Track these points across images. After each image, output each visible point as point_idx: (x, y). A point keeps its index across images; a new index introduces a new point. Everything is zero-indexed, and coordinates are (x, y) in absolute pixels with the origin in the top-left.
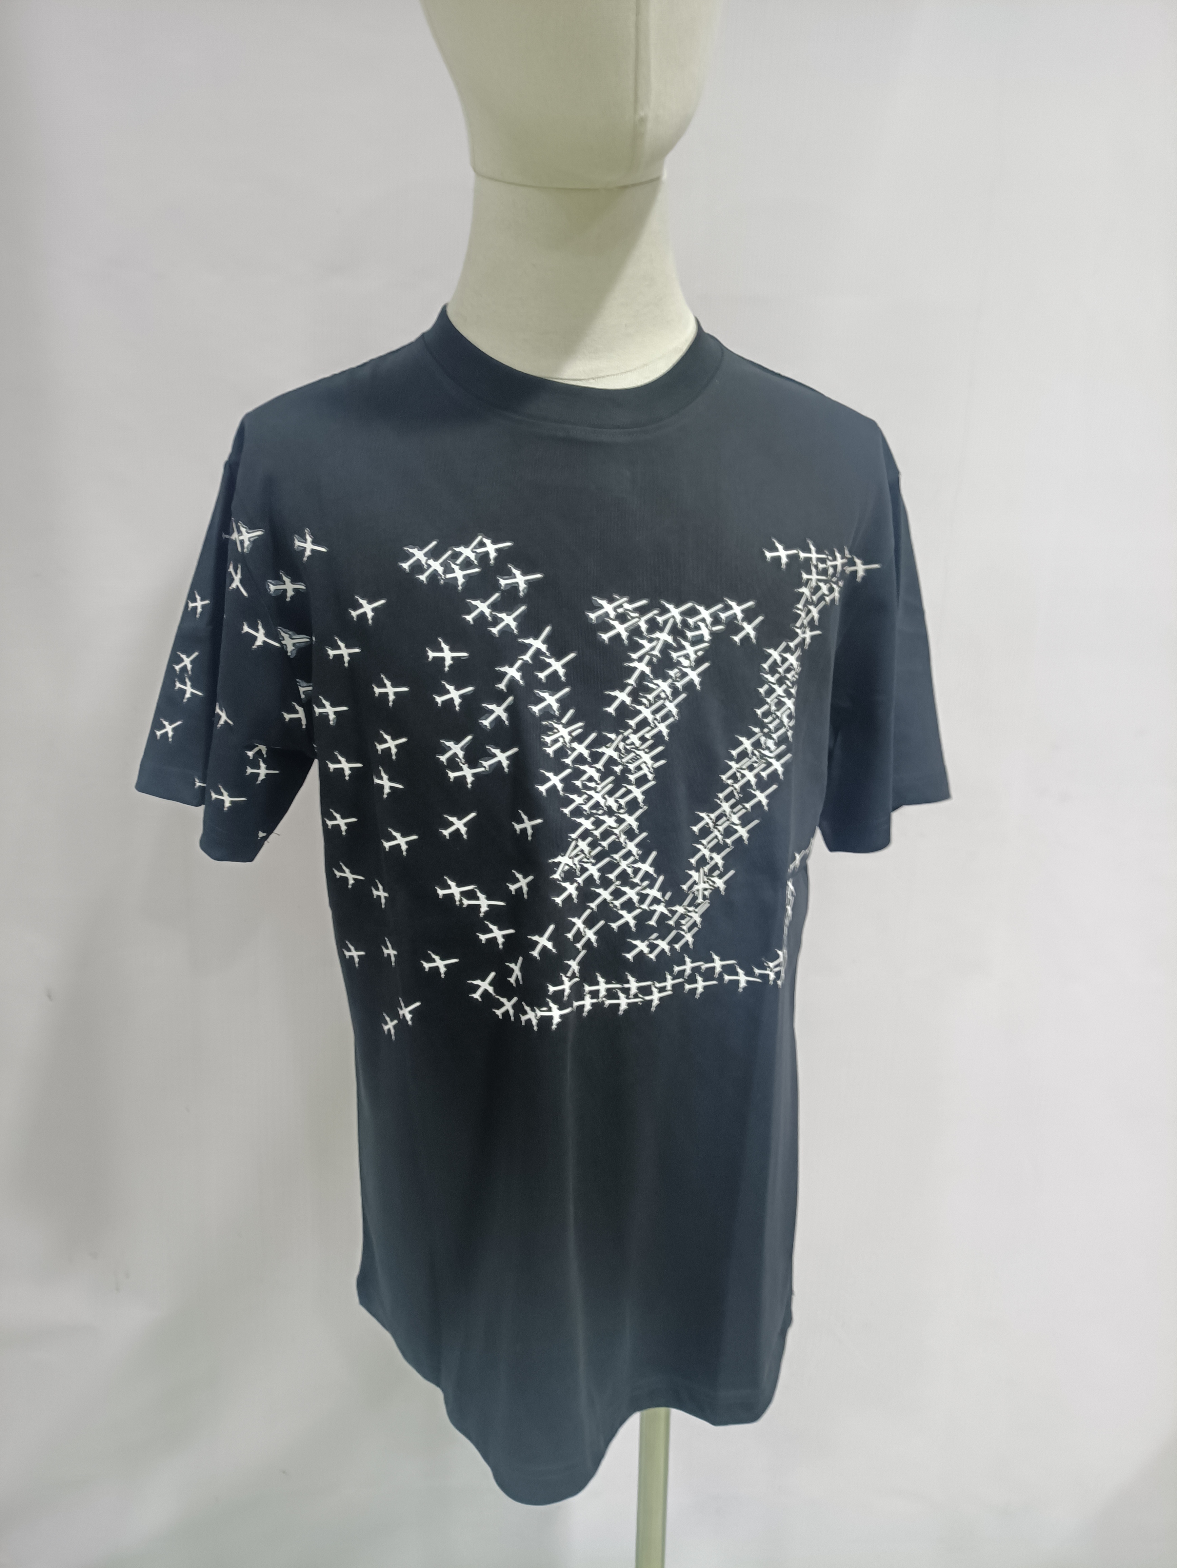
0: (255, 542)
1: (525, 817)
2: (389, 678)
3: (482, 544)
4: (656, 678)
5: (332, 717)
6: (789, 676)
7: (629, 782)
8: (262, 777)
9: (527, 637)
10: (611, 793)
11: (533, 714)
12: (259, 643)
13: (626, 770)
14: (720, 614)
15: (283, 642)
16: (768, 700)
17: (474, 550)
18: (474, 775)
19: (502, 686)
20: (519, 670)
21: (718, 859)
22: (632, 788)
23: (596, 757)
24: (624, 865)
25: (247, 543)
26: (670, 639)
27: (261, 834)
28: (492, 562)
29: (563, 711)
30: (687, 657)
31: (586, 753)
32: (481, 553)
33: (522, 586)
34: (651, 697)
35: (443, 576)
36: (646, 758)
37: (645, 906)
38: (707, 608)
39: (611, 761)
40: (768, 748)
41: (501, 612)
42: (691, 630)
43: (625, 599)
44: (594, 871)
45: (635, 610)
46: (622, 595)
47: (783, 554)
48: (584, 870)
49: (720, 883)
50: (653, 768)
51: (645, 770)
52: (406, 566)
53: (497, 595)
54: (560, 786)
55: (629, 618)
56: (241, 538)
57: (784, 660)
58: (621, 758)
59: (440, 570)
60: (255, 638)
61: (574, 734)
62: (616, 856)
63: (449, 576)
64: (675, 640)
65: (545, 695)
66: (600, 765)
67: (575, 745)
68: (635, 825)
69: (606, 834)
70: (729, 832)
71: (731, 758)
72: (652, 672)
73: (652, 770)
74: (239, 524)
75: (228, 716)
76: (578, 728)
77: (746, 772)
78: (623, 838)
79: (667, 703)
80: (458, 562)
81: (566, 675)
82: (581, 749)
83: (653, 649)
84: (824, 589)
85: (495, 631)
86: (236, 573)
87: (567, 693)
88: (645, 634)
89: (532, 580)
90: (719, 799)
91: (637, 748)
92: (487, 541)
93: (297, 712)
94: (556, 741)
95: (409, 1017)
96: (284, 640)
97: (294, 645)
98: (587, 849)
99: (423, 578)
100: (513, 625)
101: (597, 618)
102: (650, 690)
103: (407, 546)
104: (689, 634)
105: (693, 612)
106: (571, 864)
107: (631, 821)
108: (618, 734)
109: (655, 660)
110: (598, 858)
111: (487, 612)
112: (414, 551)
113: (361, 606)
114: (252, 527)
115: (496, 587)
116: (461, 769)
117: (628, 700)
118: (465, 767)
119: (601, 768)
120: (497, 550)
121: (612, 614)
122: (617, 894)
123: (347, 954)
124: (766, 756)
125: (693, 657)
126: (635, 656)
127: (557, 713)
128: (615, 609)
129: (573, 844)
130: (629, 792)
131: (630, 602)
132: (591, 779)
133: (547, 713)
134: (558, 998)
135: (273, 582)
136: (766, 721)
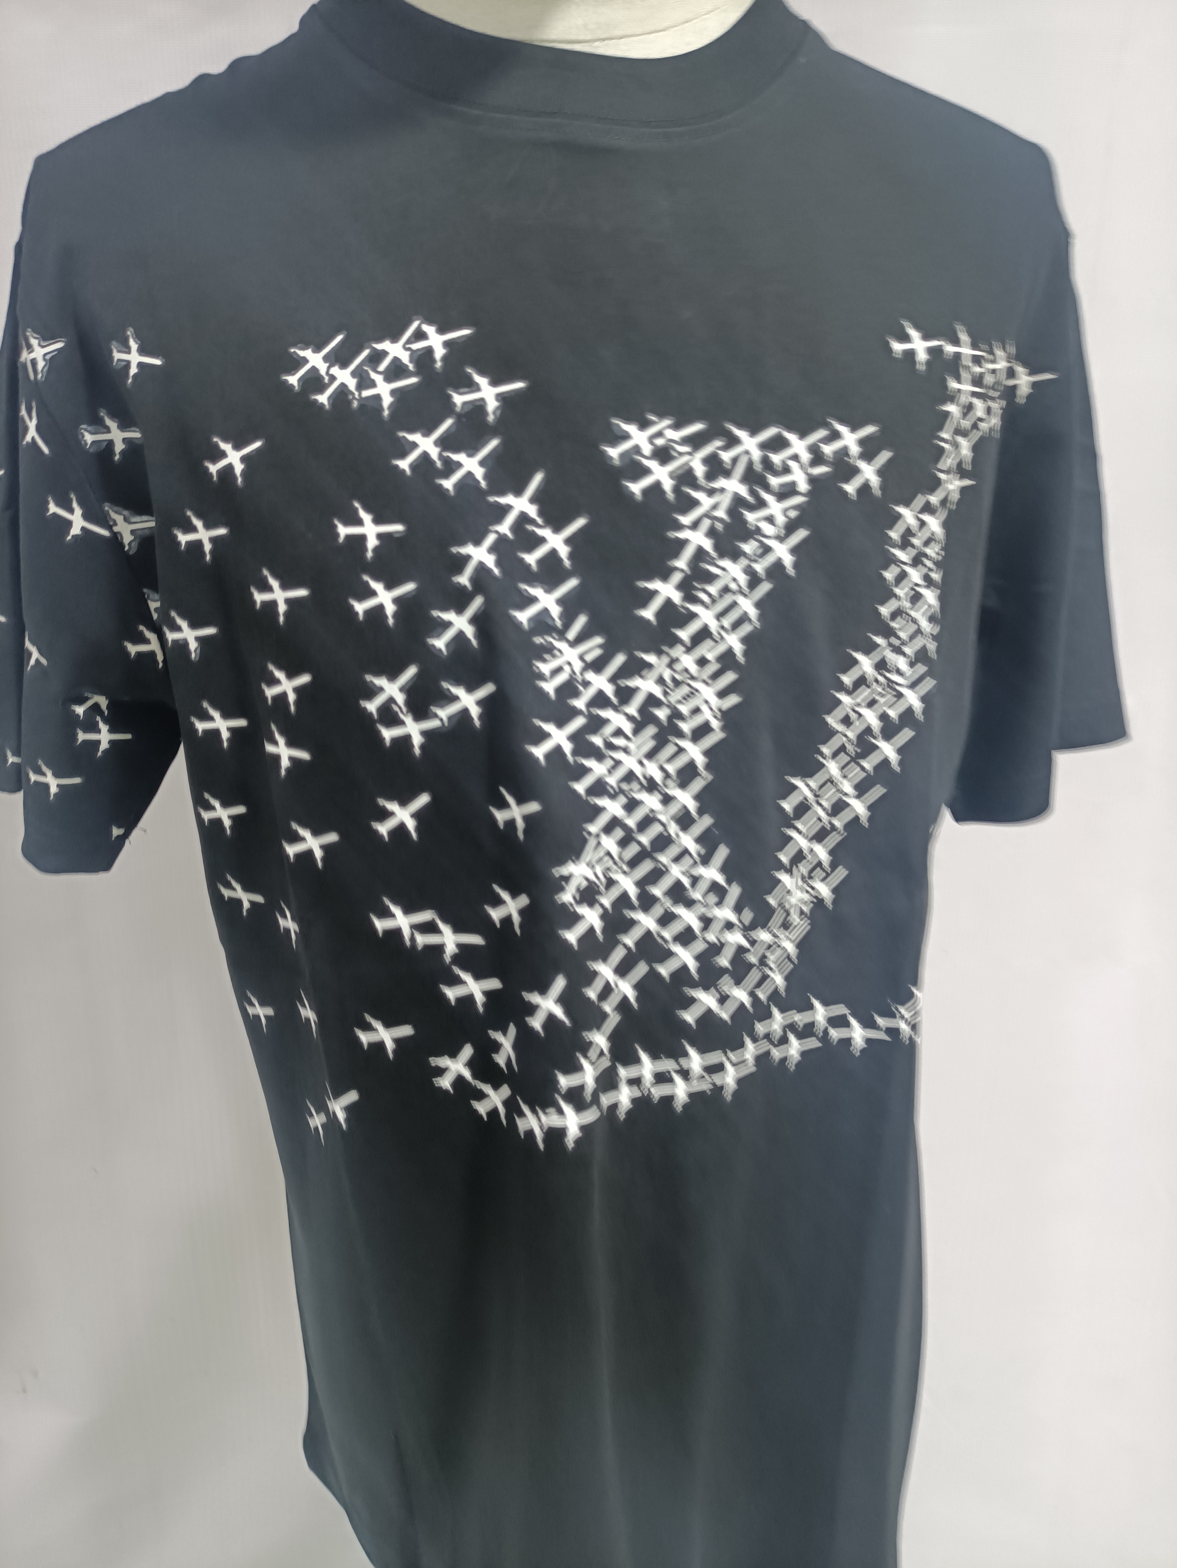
0: (53, 361)
1: (510, 800)
2: (276, 576)
3: (420, 335)
4: (722, 556)
5: (193, 645)
6: (929, 551)
7: (680, 734)
8: (104, 745)
9: (502, 493)
10: (651, 755)
11: (517, 625)
12: (75, 530)
13: (676, 715)
14: (822, 445)
15: (116, 529)
16: (897, 591)
17: (408, 346)
18: (424, 733)
19: (464, 580)
20: (491, 550)
21: (822, 853)
22: (685, 744)
23: (625, 695)
24: (676, 872)
25: (41, 364)
26: (743, 491)
27: (116, 832)
28: (439, 364)
29: (568, 618)
30: (770, 520)
31: (609, 690)
32: (418, 350)
33: (492, 405)
34: (713, 589)
35: (357, 394)
36: (708, 693)
37: (711, 937)
38: (803, 435)
39: (652, 701)
40: (899, 672)
41: (457, 450)
42: (776, 473)
43: (667, 422)
44: (628, 884)
45: (686, 441)
46: (662, 415)
47: (920, 346)
48: (611, 883)
49: (824, 891)
50: (720, 710)
51: (707, 715)
52: (293, 380)
53: (448, 423)
54: (567, 748)
55: (675, 454)
56: (32, 356)
57: (923, 524)
58: (666, 694)
59: (352, 384)
60: (69, 524)
61: (589, 658)
62: (664, 858)
63: (366, 393)
64: (753, 493)
65: (536, 591)
66: (632, 709)
67: (590, 676)
68: (692, 806)
69: (646, 822)
70: (839, 807)
71: (841, 687)
72: (716, 547)
73: (719, 714)
74: (28, 334)
75: (40, 652)
76: (594, 646)
77: (864, 711)
78: (673, 829)
79: (741, 600)
80: (382, 367)
81: (571, 556)
82: (600, 682)
83: (715, 507)
84: (980, 407)
85: (448, 484)
86: (31, 418)
87: (574, 589)
88: (702, 481)
89: (508, 392)
90: (822, 754)
91: (693, 678)
92: (429, 330)
93: (147, 641)
94: (558, 670)
95: (341, 1116)
96: (115, 524)
97: (133, 532)
98: (614, 850)
99: (323, 399)
100: (479, 473)
101: (622, 456)
102: (710, 578)
103: (294, 345)
104: (774, 481)
105: (778, 444)
106: (592, 877)
107: (686, 799)
108: (659, 653)
109: (719, 526)
110: (634, 863)
111: (434, 453)
112: (307, 353)
113: (223, 455)
114: (47, 337)
115: (448, 408)
116: (402, 723)
117: (677, 597)
118: (408, 720)
119: (636, 714)
120: (446, 344)
121: (647, 449)
122: (666, 919)
123: (250, 1010)
124: (893, 682)
125: (781, 520)
126: (686, 520)
127: (559, 623)
128: (651, 439)
129: (592, 842)
130: (681, 750)
131: (677, 426)
132: (619, 732)
133: (542, 622)
134: (575, 1097)
135: (89, 428)
136: (894, 625)
